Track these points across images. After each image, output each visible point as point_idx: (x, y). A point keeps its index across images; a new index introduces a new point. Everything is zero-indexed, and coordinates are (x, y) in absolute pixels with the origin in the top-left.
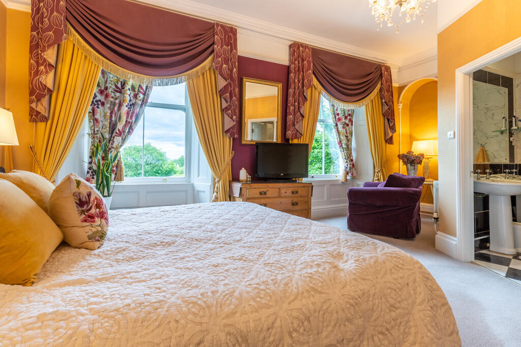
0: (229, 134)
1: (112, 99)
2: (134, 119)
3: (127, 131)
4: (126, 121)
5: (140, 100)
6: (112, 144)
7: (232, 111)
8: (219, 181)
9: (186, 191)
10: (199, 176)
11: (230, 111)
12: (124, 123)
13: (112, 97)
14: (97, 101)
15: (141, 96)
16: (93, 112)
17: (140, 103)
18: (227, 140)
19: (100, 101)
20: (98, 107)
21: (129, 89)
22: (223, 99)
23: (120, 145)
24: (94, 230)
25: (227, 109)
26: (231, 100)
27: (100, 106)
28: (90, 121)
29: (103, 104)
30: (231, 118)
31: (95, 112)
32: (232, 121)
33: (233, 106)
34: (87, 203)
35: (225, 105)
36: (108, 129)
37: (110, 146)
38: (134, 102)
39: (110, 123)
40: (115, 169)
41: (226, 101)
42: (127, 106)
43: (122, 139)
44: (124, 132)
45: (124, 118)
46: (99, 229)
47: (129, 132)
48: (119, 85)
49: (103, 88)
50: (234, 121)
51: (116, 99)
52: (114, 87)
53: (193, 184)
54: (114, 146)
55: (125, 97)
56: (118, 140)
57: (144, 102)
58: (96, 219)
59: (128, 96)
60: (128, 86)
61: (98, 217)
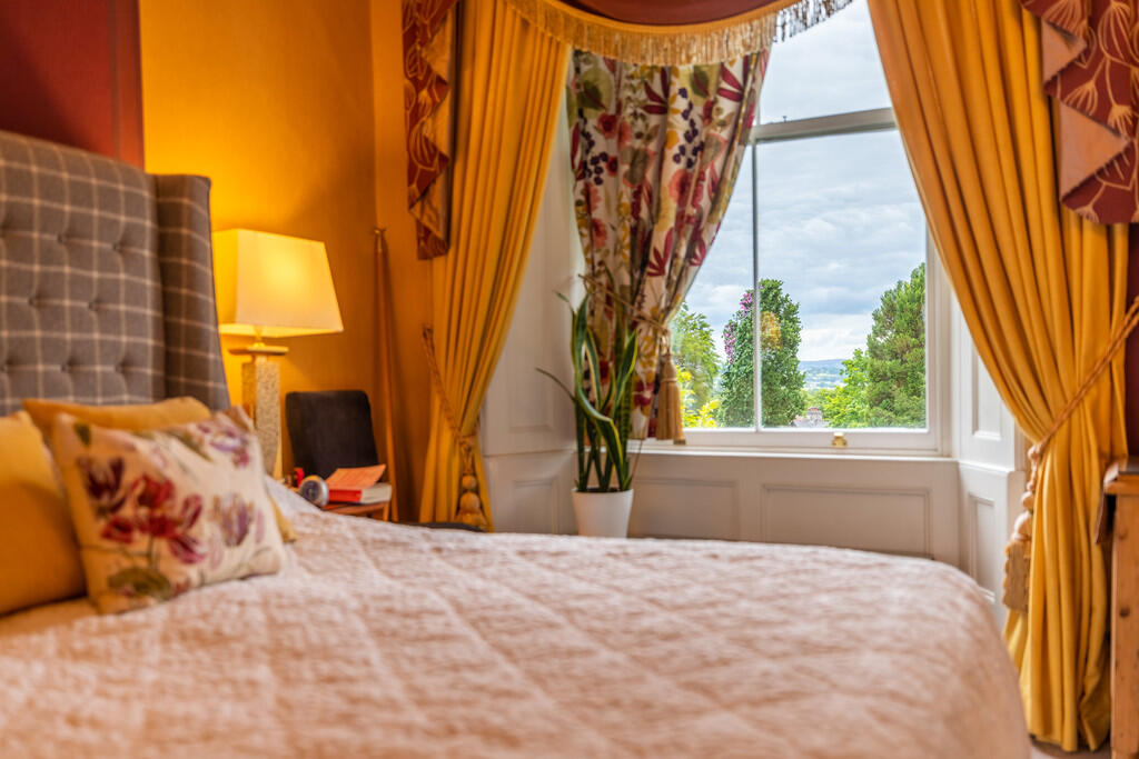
0: (1088, 209)
1: (638, 144)
2: (705, 202)
3: (683, 252)
4: (680, 216)
5: (723, 124)
6: (640, 307)
7: (1100, 85)
8: (1040, 456)
9: (925, 494)
10: (976, 427)
11: (1090, 86)
12: (671, 224)
13: (639, 136)
14: (595, 161)
15: (727, 106)
16: (586, 203)
17: (724, 134)
18: (1088, 244)
19: (604, 156)
20: (598, 181)
21: (683, 92)
22: (1047, 30)
23: (663, 305)
24: (126, 564)
25: (1072, 73)
26: (1093, 22)
27: (604, 176)
28: (581, 234)
29: (613, 167)
30: (1101, 116)
31: (592, 199)
32: (1108, 135)
33: (1112, 51)
34: (113, 487)
35: (1059, 54)
36: (627, 252)
37: (636, 314)
38: (703, 139)
39: (634, 231)
40: (648, 394)
41: (1068, 37)
42: (676, 159)
43: (668, 286)
44: (675, 256)
45: (670, 207)
46: (142, 563)
47: (690, 255)
48: (657, 88)
49: (612, 111)
50: (1116, 131)
51: (649, 138)
52: (642, 95)
53: (957, 464)
54: (647, 311)
55: (671, 125)
56: (655, 288)
57: (741, 128)
58: (137, 535)
59: (679, 117)
60: (681, 81)
61: (143, 529)
